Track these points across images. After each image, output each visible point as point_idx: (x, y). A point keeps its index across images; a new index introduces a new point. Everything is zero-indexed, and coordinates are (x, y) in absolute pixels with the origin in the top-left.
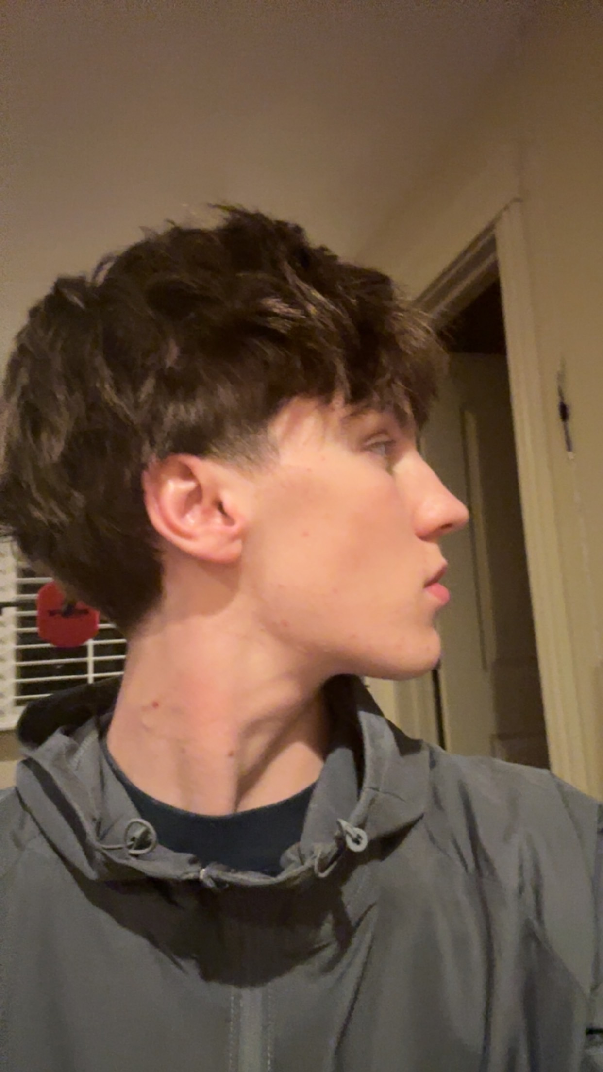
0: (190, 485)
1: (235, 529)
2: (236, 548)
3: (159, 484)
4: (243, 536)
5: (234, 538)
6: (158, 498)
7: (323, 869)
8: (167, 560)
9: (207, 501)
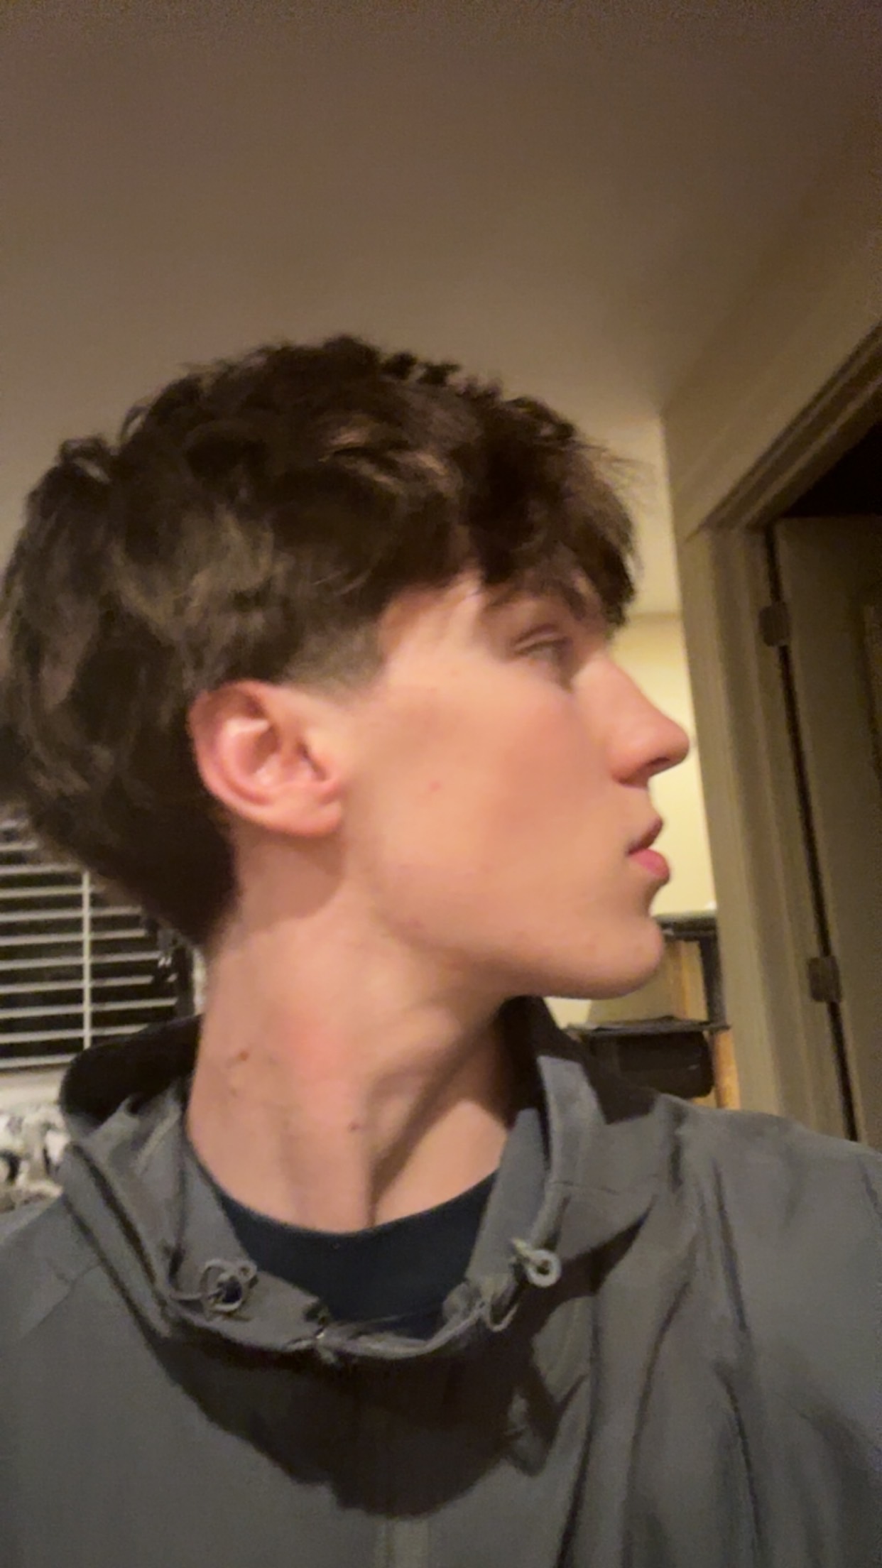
0: (259, 726)
1: (326, 786)
2: (331, 813)
3: (214, 725)
4: (340, 794)
5: (328, 799)
6: (212, 745)
7: (497, 1319)
8: (240, 839)
9: (287, 747)
